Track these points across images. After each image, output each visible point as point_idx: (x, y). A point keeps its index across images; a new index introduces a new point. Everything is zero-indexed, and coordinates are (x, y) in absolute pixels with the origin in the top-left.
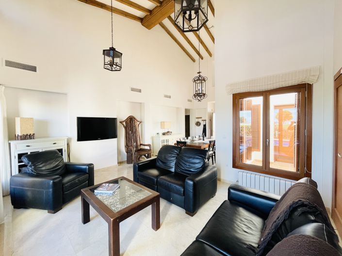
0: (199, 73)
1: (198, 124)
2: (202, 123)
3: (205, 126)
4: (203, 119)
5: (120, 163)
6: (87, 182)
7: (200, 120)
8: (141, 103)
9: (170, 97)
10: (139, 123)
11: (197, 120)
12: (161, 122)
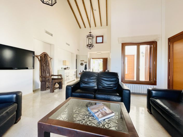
0: (90, 33)
1: (82, 64)
2: (84, 64)
3: (86, 65)
4: (85, 61)
5: (34, 91)
6: (15, 113)
7: (83, 62)
8: (51, 45)
9: (69, 45)
10: (50, 59)
11: (81, 62)
12: (63, 61)
